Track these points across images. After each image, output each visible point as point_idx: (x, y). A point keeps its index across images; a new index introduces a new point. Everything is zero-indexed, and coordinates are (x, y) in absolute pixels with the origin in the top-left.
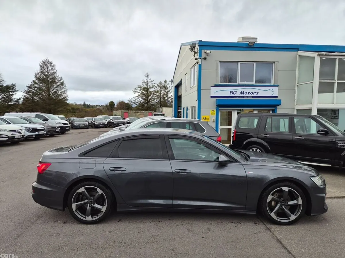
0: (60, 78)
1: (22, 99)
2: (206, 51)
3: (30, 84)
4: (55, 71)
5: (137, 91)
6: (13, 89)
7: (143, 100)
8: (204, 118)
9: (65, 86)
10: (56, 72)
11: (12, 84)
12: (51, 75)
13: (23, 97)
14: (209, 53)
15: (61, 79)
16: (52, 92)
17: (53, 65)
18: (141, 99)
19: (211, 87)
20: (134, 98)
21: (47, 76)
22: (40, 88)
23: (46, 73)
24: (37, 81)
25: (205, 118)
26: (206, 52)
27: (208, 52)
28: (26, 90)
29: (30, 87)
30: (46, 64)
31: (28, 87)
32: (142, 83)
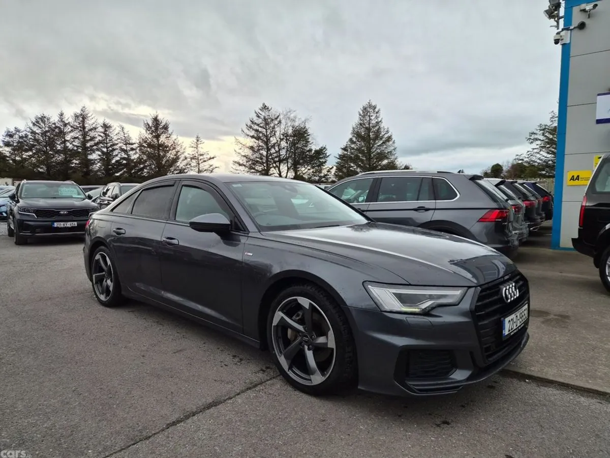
0: (386, 130)
1: (335, 168)
2: (583, 6)
3: (345, 145)
4: (379, 119)
5: (536, 136)
6: (323, 154)
7: (550, 155)
8: (573, 176)
9: (394, 142)
10: (381, 121)
11: (322, 147)
12: (373, 127)
13: (336, 165)
14: (590, 10)
15: (388, 132)
16: (374, 154)
17: (377, 110)
18: (545, 155)
19: (598, 97)
20: (528, 153)
21: (368, 130)
22: (359, 150)
23: (367, 126)
24: (354, 139)
25: (578, 176)
26: (584, 11)
27: (589, 7)
28: (340, 154)
29: (345, 149)
30: (368, 110)
31: (342, 149)
32: (551, 118)
